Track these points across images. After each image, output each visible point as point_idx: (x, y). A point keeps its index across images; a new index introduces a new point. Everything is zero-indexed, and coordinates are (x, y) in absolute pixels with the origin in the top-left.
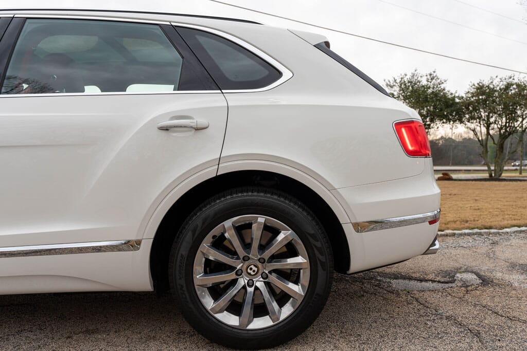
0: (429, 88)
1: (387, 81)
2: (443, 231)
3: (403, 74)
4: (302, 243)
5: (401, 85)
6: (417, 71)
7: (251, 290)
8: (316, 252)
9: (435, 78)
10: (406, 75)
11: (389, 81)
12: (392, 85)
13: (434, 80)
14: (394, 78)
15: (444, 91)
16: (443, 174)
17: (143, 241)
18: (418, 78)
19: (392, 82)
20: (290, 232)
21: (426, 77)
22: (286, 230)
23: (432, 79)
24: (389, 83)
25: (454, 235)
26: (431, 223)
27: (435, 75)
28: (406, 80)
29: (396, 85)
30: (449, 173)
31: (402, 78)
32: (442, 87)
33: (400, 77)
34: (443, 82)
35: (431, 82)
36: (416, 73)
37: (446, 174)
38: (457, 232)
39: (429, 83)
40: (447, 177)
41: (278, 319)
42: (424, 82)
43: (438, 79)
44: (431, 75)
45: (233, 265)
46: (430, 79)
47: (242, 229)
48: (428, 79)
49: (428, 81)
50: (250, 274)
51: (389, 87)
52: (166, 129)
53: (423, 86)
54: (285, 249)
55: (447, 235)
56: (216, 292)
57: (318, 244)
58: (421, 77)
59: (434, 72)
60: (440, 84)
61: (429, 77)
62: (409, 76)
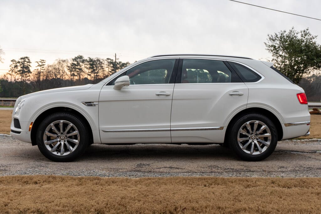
0: (303, 41)
1: (270, 36)
2: (312, 139)
3: (283, 31)
4: (269, 129)
5: (281, 39)
6: (294, 29)
7: (253, 143)
8: (273, 132)
9: (308, 34)
10: (285, 32)
11: (272, 36)
12: (274, 39)
13: (307, 36)
14: (276, 34)
15: (315, 45)
16: (314, 109)
17: (224, 127)
18: (294, 34)
19: (274, 37)
20: (266, 126)
21: (300, 33)
22: (264, 125)
23: (305, 35)
24: (271, 37)
25: (317, 141)
26: (308, 125)
27: (308, 32)
28: (285, 35)
29: (278, 39)
30: (319, 108)
31: (282, 34)
32: (314, 42)
33: (281, 33)
34: (314, 37)
35: (304, 37)
36: (293, 30)
37: (316, 110)
38: (319, 139)
39: (303, 38)
40: (317, 112)
41: (261, 152)
42: (299, 37)
43: (311, 35)
44: (304, 31)
45: (248, 135)
46: (304, 34)
47: (252, 125)
48: (302, 35)
49: (302, 36)
50: (252, 139)
51: (272, 41)
52: (231, 95)
53: (299, 40)
54: (262, 132)
55: (314, 141)
56: (244, 143)
57: (274, 130)
58: (297, 33)
59: (307, 30)
60: (311, 39)
61: (303, 33)
62: (287, 33)
